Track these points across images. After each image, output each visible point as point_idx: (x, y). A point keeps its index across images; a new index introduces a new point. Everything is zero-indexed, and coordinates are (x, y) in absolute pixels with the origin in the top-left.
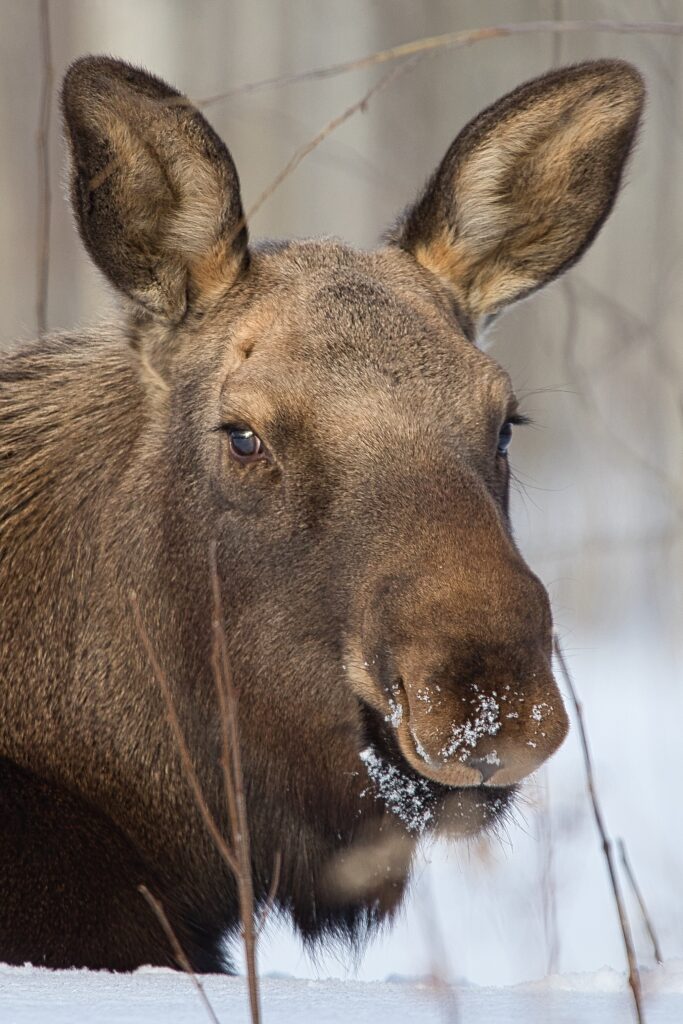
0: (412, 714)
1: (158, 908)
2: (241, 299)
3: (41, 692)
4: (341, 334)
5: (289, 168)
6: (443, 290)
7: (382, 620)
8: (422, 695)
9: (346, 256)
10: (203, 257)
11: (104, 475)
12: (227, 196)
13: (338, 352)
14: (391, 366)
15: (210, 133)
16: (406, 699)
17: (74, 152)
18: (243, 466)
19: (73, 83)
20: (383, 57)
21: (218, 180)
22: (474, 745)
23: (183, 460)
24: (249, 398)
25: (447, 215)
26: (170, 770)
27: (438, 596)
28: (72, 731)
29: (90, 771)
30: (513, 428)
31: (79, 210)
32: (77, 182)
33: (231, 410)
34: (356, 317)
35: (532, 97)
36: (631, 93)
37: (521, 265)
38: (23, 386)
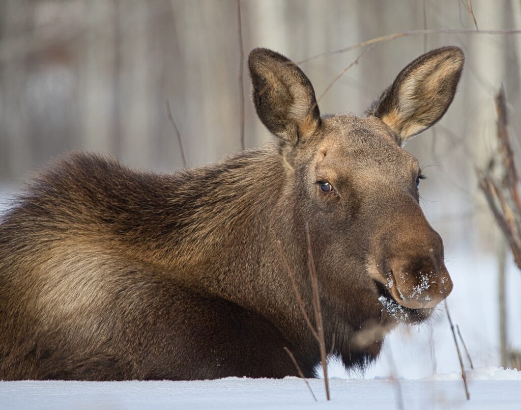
0: (397, 283)
1: (291, 355)
2: (319, 136)
3: (248, 279)
4: (358, 147)
5: (331, 85)
6: (392, 132)
7: (383, 249)
8: (401, 276)
9: (356, 119)
10: (303, 121)
11: (269, 201)
12: (310, 98)
13: (358, 154)
14: (377, 158)
15: (303, 76)
16: (394, 277)
17: (253, 83)
18: (325, 195)
19: (252, 58)
20: (363, 44)
21: (307, 93)
22: (421, 293)
23: (301, 194)
24: (327, 171)
25: (396, 104)
26: (296, 307)
27: (404, 240)
28: (259, 293)
29: (266, 307)
30: (420, 180)
31: (256, 104)
32: (255, 94)
33: (321, 176)
34: (364, 141)
35: (426, 60)
36: (460, 58)
37: (420, 121)
38: (238, 170)
